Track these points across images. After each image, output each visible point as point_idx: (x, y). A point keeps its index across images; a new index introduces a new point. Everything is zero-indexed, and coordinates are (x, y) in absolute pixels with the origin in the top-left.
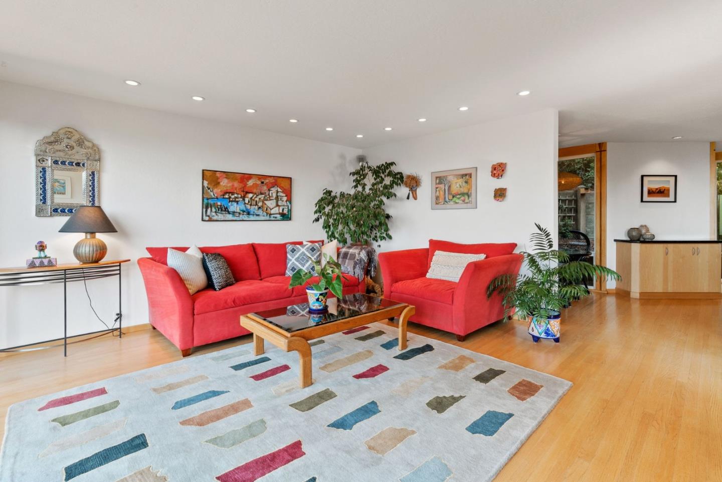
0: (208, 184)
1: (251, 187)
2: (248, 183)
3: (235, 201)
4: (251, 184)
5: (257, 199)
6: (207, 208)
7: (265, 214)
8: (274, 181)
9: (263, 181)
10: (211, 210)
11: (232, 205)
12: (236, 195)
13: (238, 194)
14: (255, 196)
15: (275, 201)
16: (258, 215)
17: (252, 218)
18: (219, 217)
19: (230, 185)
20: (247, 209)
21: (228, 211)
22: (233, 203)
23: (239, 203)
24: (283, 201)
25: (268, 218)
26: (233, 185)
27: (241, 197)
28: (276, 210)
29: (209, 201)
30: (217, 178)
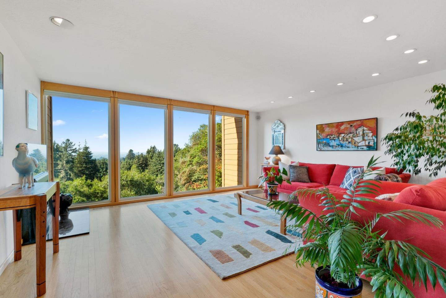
0: (319, 132)
1: (343, 129)
2: (341, 128)
3: (333, 139)
4: (344, 128)
5: (348, 137)
6: (319, 144)
7: (354, 146)
8: (360, 123)
9: (351, 125)
10: (321, 145)
11: (331, 142)
12: (334, 136)
13: (334, 135)
14: (346, 135)
15: (362, 137)
16: (349, 147)
17: (344, 149)
18: (325, 149)
19: (330, 130)
20: (341, 144)
21: (329, 145)
23: (336, 140)
24: (369, 136)
26: (332, 131)
27: (337, 137)
28: (363, 143)
29: (320, 141)
30: (324, 128)
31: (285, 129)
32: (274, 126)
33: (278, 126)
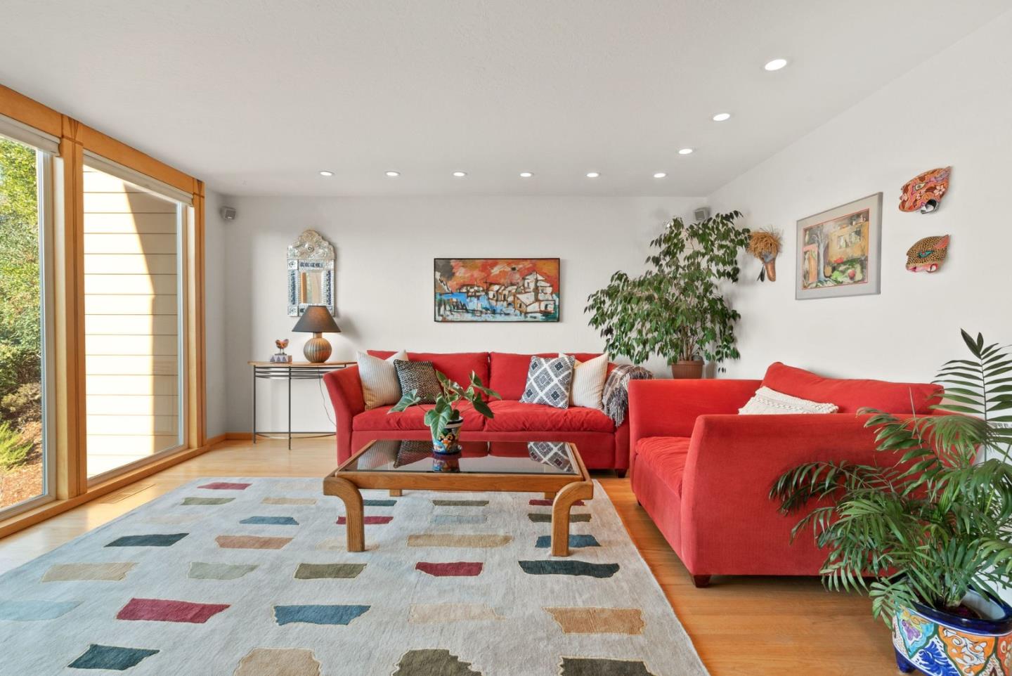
0: (441, 276)
1: (496, 276)
2: (492, 271)
3: (475, 296)
4: (498, 272)
5: (506, 292)
6: (440, 306)
7: (518, 312)
8: (531, 265)
9: (514, 266)
10: (445, 309)
11: (471, 301)
12: (476, 288)
13: (479, 286)
15: (533, 294)
16: (508, 314)
17: (499, 318)
18: (455, 317)
19: (468, 275)
20: (491, 307)
21: (466, 309)
22: (473, 298)
23: (480, 298)
24: (546, 293)
26: (472, 276)
27: (483, 290)
28: (535, 307)
29: (443, 297)
30: (452, 267)
31: (335, 261)
32: (297, 247)
33: (311, 250)
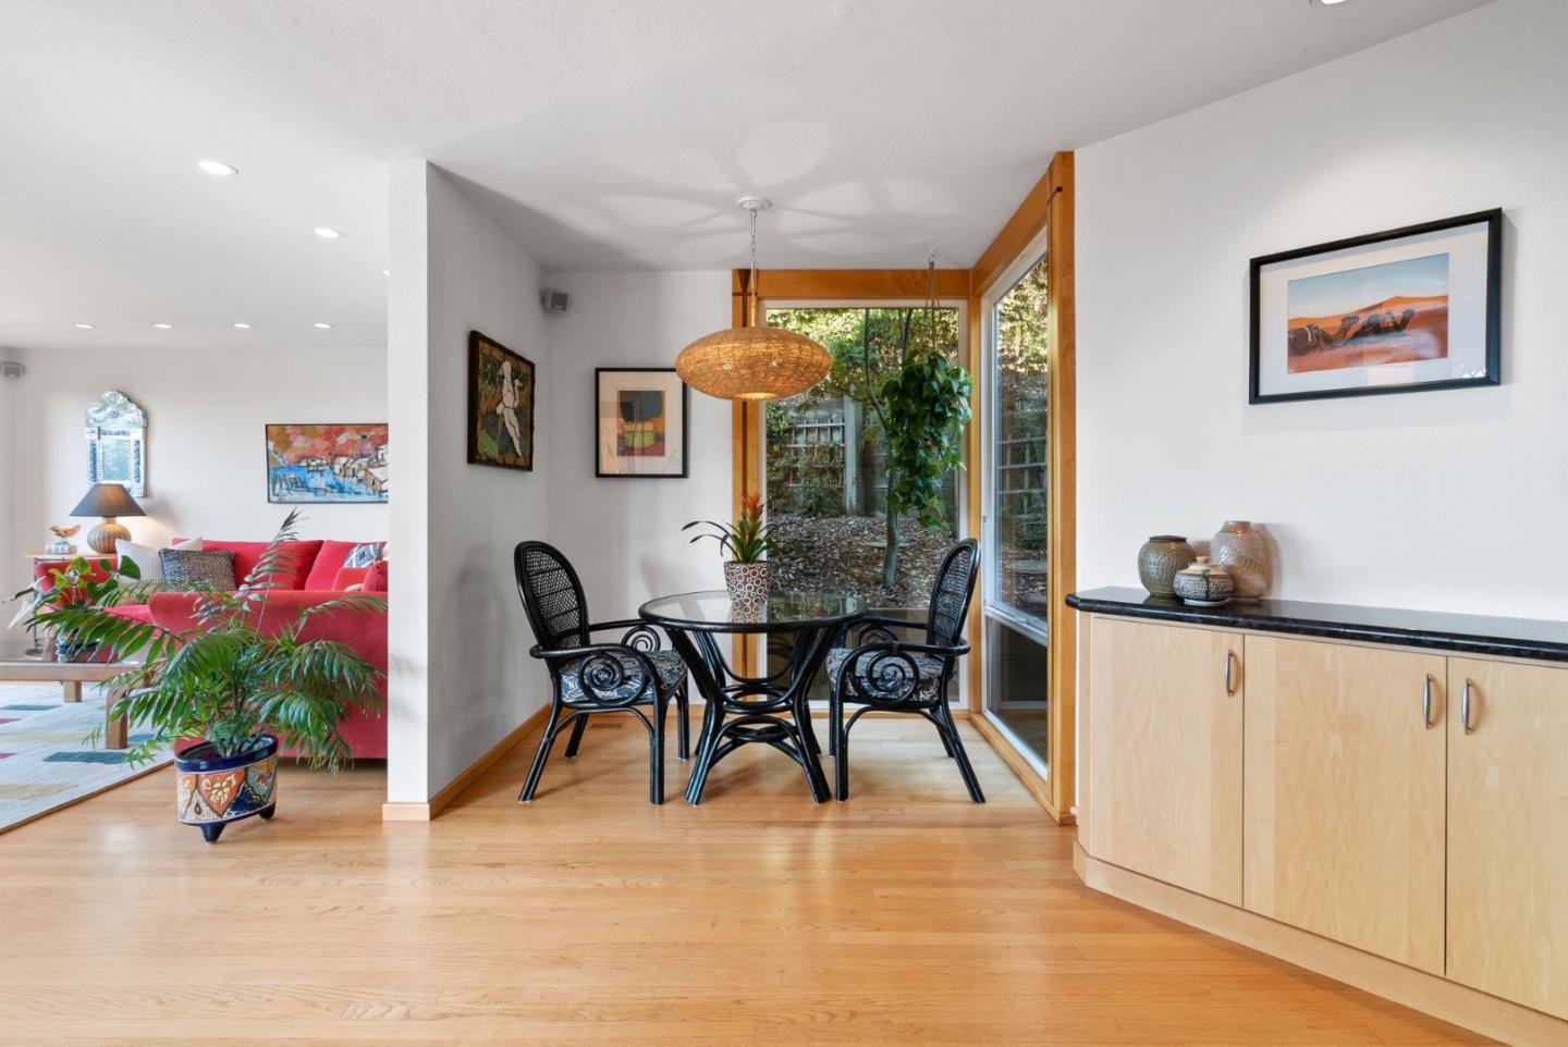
0: (275, 446)
1: (343, 445)
2: (338, 439)
3: (317, 471)
4: (344, 442)
5: (356, 466)
6: (274, 483)
7: (371, 491)
9: (364, 434)
10: (281, 486)
11: (312, 477)
12: (318, 461)
13: (321, 459)
16: (358, 493)
17: (347, 498)
18: (293, 497)
19: (308, 445)
20: (338, 484)
21: (307, 487)
22: (315, 474)
23: (324, 473)
25: (376, 498)
26: (313, 446)
27: (327, 464)
29: (278, 472)
30: (288, 436)
31: (146, 429)
32: (97, 412)
33: (115, 415)
